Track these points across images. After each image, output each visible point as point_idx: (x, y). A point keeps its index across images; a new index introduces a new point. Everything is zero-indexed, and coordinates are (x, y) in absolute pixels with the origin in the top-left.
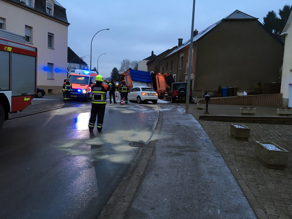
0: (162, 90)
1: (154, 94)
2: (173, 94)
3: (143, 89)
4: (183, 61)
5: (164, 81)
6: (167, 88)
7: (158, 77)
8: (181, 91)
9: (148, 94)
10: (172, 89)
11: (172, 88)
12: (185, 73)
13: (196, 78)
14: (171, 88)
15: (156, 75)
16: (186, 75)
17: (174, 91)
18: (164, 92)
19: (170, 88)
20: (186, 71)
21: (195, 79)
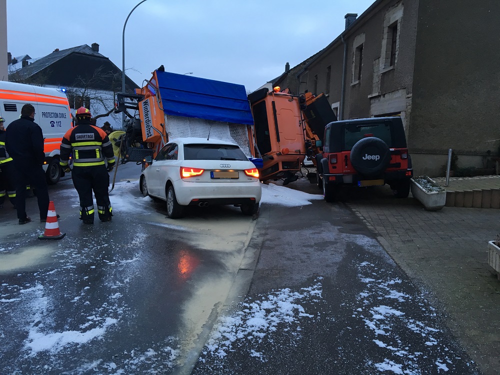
0: (287, 150)
1: (241, 175)
2: (330, 166)
3: (193, 151)
4: (361, 59)
5: (297, 119)
6: (307, 145)
7: (273, 103)
8: (368, 157)
9: (212, 172)
10: (326, 148)
11: (327, 143)
12: (371, 93)
13: (415, 105)
14: (323, 144)
15: (265, 96)
16: (372, 101)
17: (336, 156)
18: (298, 157)
19: (318, 143)
20: (374, 85)
21: (413, 109)
